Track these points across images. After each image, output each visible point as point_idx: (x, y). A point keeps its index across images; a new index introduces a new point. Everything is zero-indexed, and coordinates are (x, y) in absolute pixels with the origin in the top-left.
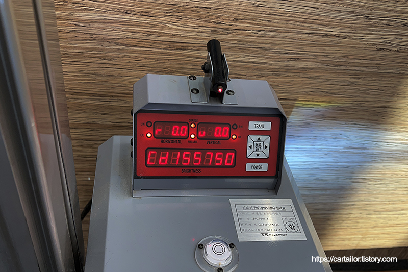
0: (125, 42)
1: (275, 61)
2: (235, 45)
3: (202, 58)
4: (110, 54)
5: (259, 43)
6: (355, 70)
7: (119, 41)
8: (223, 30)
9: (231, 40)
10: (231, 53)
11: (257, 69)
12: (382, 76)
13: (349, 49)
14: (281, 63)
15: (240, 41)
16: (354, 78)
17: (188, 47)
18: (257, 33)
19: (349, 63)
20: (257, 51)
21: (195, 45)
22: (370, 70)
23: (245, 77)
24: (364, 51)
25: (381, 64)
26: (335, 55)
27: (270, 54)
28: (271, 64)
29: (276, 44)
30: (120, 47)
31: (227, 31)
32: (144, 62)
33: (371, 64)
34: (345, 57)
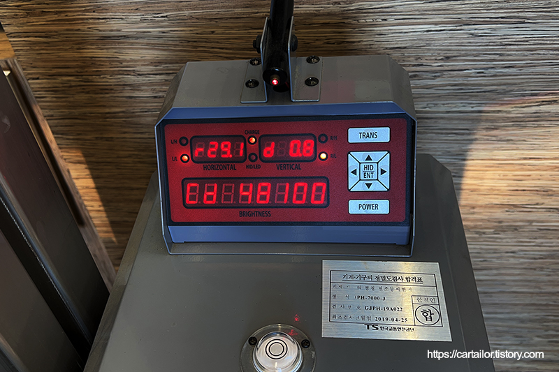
1: (515, 107)
2: (448, 91)
5: (486, 85)
8: (427, 74)
9: (441, 86)
10: (442, 102)
11: (487, 120)
14: (525, 110)
15: (455, 85)
18: (482, 73)
20: (484, 96)
23: (467, 132)
27: (506, 99)
28: (509, 112)
29: (515, 84)
31: (434, 75)
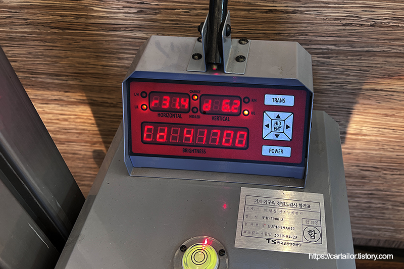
0: (58, 25)
3: (138, 39)
4: (49, 37)
6: (322, 49)
7: (52, 25)
12: (361, 55)
13: (305, 25)
16: (324, 57)
17: (121, 28)
19: (310, 41)
21: (126, 26)
22: (341, 48)
24: (325, 27)
25: (354, 41)
26: (289, 32)
30: (56, 31)
32: (82, 43)
33: (340, 41)
34: (302, 35)
